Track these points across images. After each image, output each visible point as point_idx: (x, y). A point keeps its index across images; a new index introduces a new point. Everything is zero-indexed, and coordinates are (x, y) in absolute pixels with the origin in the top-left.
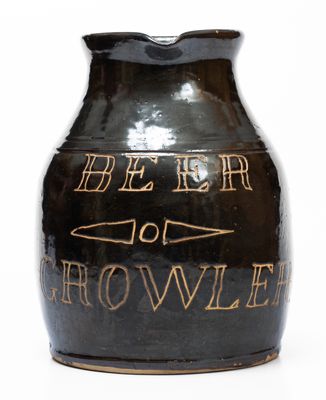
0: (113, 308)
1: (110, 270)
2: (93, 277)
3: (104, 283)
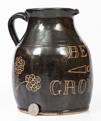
0: (82, 93)
1: (81, 81)
2: (77, 84)
3: (80, 86)
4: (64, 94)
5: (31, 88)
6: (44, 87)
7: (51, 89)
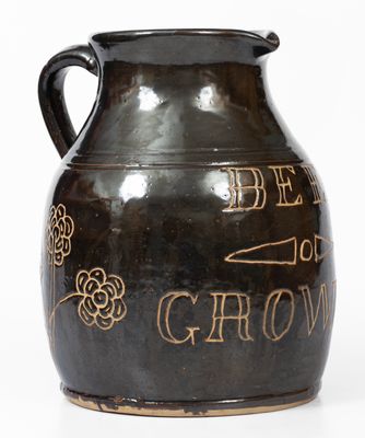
0: (277, 339)
1: (276, 296)
2: (257, 306)
3: (269, 313)
4: (209, 340)
5: (95, 316)
6: (137, 315)
7: (163, 322)
